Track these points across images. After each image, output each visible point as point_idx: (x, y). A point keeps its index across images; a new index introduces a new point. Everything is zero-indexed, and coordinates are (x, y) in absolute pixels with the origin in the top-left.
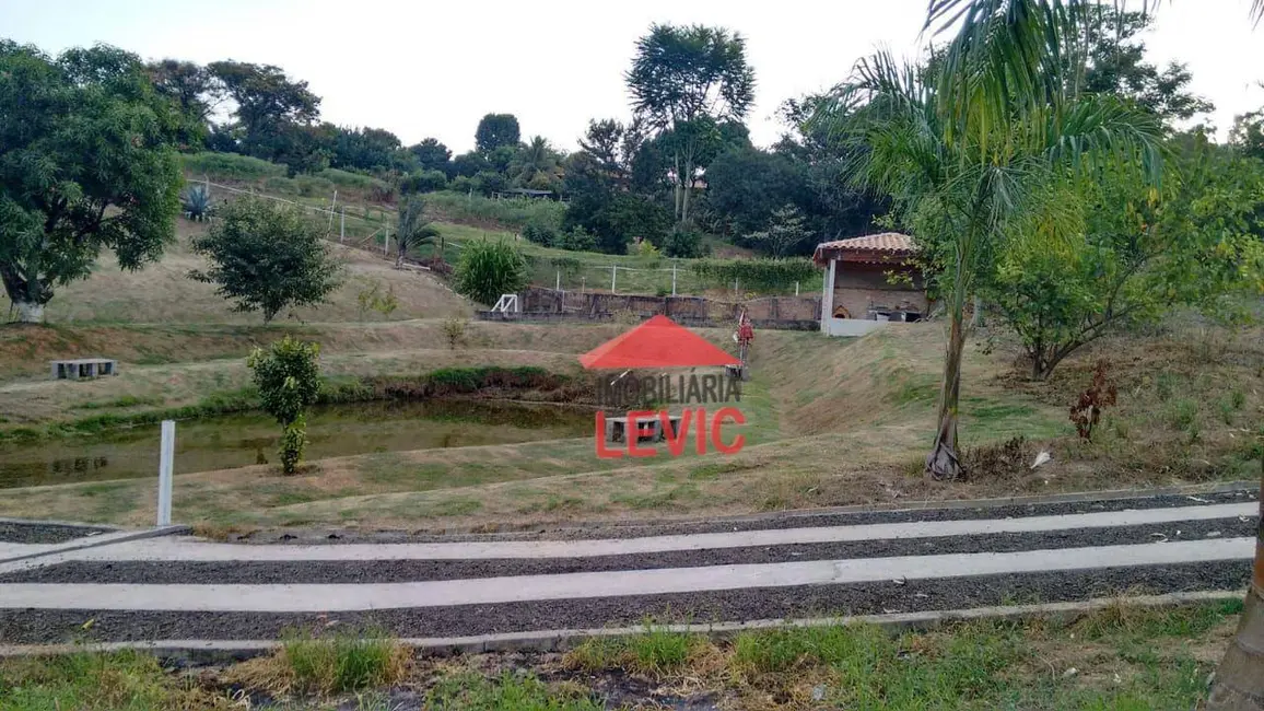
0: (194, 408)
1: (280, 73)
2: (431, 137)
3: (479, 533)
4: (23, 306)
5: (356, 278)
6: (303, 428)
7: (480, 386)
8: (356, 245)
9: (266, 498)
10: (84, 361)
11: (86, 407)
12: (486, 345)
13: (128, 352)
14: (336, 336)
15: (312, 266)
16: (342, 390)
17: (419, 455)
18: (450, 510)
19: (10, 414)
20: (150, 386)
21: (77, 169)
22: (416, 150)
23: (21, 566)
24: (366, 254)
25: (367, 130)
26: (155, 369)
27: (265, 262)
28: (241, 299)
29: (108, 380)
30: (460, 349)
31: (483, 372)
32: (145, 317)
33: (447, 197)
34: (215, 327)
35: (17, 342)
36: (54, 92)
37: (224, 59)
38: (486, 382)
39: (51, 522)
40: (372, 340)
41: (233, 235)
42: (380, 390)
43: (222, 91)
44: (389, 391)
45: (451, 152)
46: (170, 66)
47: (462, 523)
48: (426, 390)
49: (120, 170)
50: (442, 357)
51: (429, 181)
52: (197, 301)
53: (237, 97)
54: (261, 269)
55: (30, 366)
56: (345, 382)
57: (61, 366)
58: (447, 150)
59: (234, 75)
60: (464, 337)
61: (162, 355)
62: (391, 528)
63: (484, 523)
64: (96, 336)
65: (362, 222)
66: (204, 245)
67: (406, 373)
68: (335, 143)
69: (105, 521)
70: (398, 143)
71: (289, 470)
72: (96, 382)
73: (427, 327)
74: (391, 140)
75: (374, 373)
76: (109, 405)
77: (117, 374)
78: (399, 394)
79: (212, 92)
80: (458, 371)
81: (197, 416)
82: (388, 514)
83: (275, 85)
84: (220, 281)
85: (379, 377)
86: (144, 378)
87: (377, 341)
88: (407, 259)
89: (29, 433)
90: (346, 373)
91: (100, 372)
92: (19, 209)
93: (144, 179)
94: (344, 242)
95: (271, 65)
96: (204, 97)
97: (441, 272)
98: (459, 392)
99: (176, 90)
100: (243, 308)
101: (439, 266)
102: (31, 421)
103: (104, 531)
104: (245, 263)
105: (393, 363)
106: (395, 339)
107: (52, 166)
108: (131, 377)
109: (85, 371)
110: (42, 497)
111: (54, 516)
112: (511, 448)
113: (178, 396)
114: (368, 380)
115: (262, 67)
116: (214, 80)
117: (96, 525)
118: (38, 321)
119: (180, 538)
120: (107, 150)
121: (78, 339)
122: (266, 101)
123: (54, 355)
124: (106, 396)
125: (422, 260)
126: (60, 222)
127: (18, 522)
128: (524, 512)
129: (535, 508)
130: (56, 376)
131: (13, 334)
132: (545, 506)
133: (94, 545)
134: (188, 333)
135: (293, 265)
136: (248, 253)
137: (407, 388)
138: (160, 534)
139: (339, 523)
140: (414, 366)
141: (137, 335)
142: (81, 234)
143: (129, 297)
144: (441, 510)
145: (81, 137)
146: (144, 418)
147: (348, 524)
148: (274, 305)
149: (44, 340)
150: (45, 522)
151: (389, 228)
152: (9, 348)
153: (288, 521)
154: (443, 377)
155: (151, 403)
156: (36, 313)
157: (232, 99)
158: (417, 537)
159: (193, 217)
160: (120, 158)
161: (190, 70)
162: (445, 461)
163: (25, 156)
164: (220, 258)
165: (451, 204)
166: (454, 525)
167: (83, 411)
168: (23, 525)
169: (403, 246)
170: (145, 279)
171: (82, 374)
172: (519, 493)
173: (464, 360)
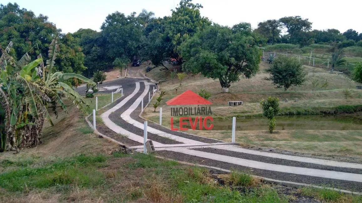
0: (261, 114)
1: (300, 17)
2: (350, 29)
3: (314, 156)
4: (224, 88)
5: (316, 77)
6: (274, 121)
7: (355, 111)
8: (318, 67)
9: (262, 139)
10: (235, 102)
11: (234, 113)
12: (359, 98)
13: (247, 99)
14: (306, 95)
15: (298, 75)
16: (305, 111)
17: (311, 132)
18: (308, 148)
19: (218, 114)
20: (250, 108)
21: (234, 55)
22: (345, 34)
23: (200, 147)
24: (320, 69)
25: (329, 30)
26: (252, 104)
27: (284, 74)
28: (278, 85)
29: (241, 106)
30: (349, 99)
31: (357, 107)
32: (255, 90)
33: (353, 48)
34: (271, 93)
35: (222, 97)
36: (229, 37)
37: (283, 17)
38: (358, 110)
39: (212, 139)
40: (318, 96)
41: (276, 68)
42: (318, 111)
43: (283, 26)
44: (322, 112)
45: (358, 33)
46: (269, 21)
47: (309, 152)
48: (335, 112)
49: (244, 53)
50: (341, 101)
51: (348, 43)
52: (268, 86)
53: (287, 27)
54: (283, 76)
55: (225, 103)
56: (306, 109)
57: (230, 103)
58: (356, 32)
59: (286, 21)
60: (351, 95)
61: (256, 100)
62: (288, 150)
63: (316, 153)
64: (240, 95)
65: (320, 60)
66: (268, 71)
67: (328, 106)
68: (316, 36)
69: (222, 140)
70: (339, 32)
71: (271, 132)
72: (238, 107)
73: (338, 92)
74: (336, 32)
75: (317, 106)
76: (240, 112)
77: (243, 105)
78: (325, 113)
79: (280, 26)
80: (347, 106)
81: (262, 116)
82: (289, 147)
83: (298, 21)
84: (272, 80)
85: (318, 107)
86: (249, 106)
87: (320, 96)
88: (335, 70)
89: (221, 118)
90: (307, 106)
91: (239, 104)
92: (221, 65)
93: (250, 55)
94: (314, 66)
95: (297, 16)
96: (278, 28)
97: (347, 73)
98: (347, 113)
99: (270, 28)
100: (278, 87)
101: (346, 71)
102: (222, 116)
103: (221, 142)
104: (278, 75)
105: (323, 103)
106: (326, 96)
107: (229, 55)
108: (246, 106)
109: (235, 104)
110: (213, 133)
111: (213, 138)
112: (345, 132)
113: (257, 111)
114: (314, 108)
115: (294, 17)
116: (281, 23)
117: (220, 141)
118: (227, 92)
119: (235, 146)
120: (241, 49)
121: (235, 96)
122: (296, 27)
123: (230, 100)
124: (239, 110)
125: (340, 70)
126: (232, 68)
127: (205, 138)
128: (331, 151)
129: (335, 151)
130: (229, 105)
131: (222, 95)
132: (338, 150)
133: (216, 145)
134: (263, 94)
135: (293, 75)
136: (279, 72)
137: (328, 111)
138: (231, 144)
139: (275, 147)
140: (331, 104)
141: (250, 95)
142: (237, 70)
143: (251, 85)
144: (306, 147)
145: (235, 47)
146: (248, 116)
147: (277, 148)
148: (287, 86)
149: (228, 96)
150: (210, 139)
151: (329, 60)
152: (220, 98)
153: (263, 145)
154: (341, 108)
155: (250, 113)
156: (227, 90)
157: (286, 28)
158: (295, 154)
159: (270, 62)
160: (244, 51)
161: (275, 21)
162: (319, 134)
163: (223, 53)
164: (273, 74)
165: (354, 50)
166: (307, 152)
167: (234, 114)
168: (206, 139)
169: (333, 66)
170: (255, 80)
171: (234, 105)
172: (332, 145)
173: (350, 102)
